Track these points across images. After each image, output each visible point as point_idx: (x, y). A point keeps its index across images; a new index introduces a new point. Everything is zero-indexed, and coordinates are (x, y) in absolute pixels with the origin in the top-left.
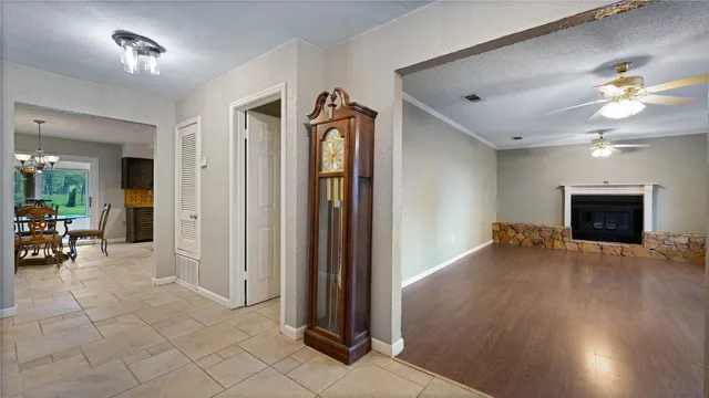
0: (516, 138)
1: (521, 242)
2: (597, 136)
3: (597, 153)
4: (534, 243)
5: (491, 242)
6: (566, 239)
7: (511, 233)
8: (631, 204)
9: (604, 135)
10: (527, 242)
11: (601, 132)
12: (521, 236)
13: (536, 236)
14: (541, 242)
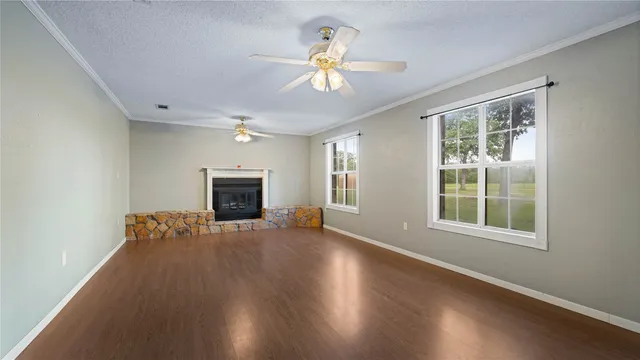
0: (161, 107)
1: (164, 233)
2: (239, 122)
3: (239, 138)
4: (179, 233)
5: (125, 240)
6: (210, 222)
7: (151, 224)
8: (253, 185)
9: (245, 122)
10: (171, 233)
11: (242, 118)
12: (163, 227)
13: (181, 224)
14: (187, 230)
